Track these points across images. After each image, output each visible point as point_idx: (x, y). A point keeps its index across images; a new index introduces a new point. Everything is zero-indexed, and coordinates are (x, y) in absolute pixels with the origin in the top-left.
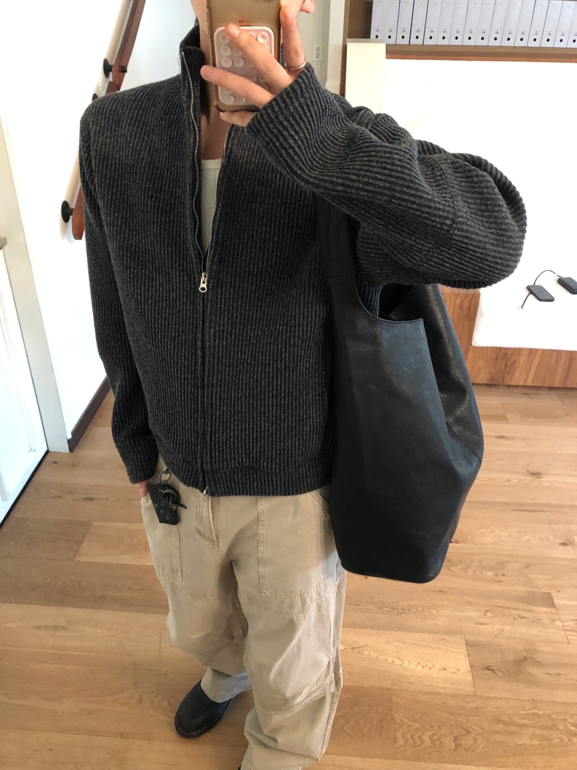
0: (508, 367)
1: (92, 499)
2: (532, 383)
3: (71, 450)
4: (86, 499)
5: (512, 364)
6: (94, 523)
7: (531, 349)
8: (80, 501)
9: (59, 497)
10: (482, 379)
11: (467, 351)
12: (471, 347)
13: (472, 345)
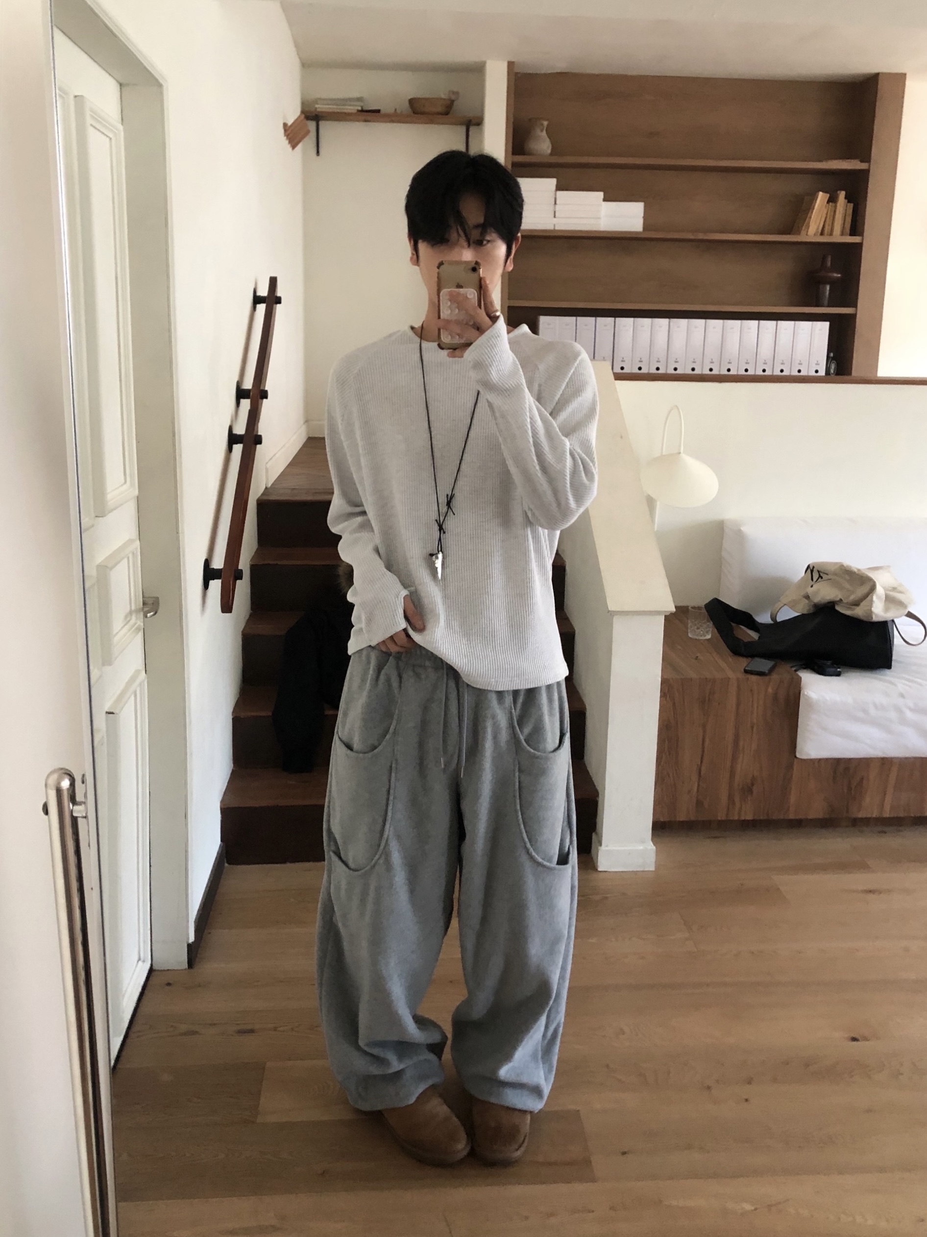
0: (854, 788)
1: (252, 1031)
2: (891, 813)
3: (191, 964)
4: (241, 1032)
5: (859, 783)
6: (269, 1065)
7: (883, 759)
8: (232, 1035)
9: (195, 1033)
10: (817, 810)
11: (790, 766)
12: (795, 760)
13: (798, 755)
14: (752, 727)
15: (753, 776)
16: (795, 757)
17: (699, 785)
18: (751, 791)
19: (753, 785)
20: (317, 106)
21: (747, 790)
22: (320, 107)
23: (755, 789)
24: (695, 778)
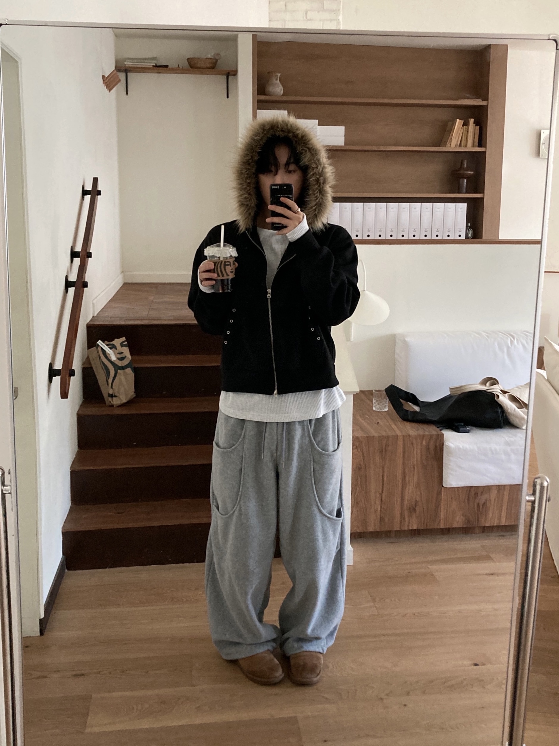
0: (481, 507)
1: (83, 675)
2: (506, 522)
3: (42, 632)
4: (75, 676)
5: (484, 504)
6: (94, 696)
7: (499, 486)
8: (69, 678)
9: (45, 677)
10: (458, 521)
11: (439, 493)
12: (443, 488)
13: (444, 486)
14: (414, 468)
15: (416, 500)
16: (443, 486)
17: (381, 507)
18: (415, 511)
19: (416, 506)
20: (125, 63)
21: (412, 509)
22: (128, 64)
23: (417, 509)
24: (378, 502)
